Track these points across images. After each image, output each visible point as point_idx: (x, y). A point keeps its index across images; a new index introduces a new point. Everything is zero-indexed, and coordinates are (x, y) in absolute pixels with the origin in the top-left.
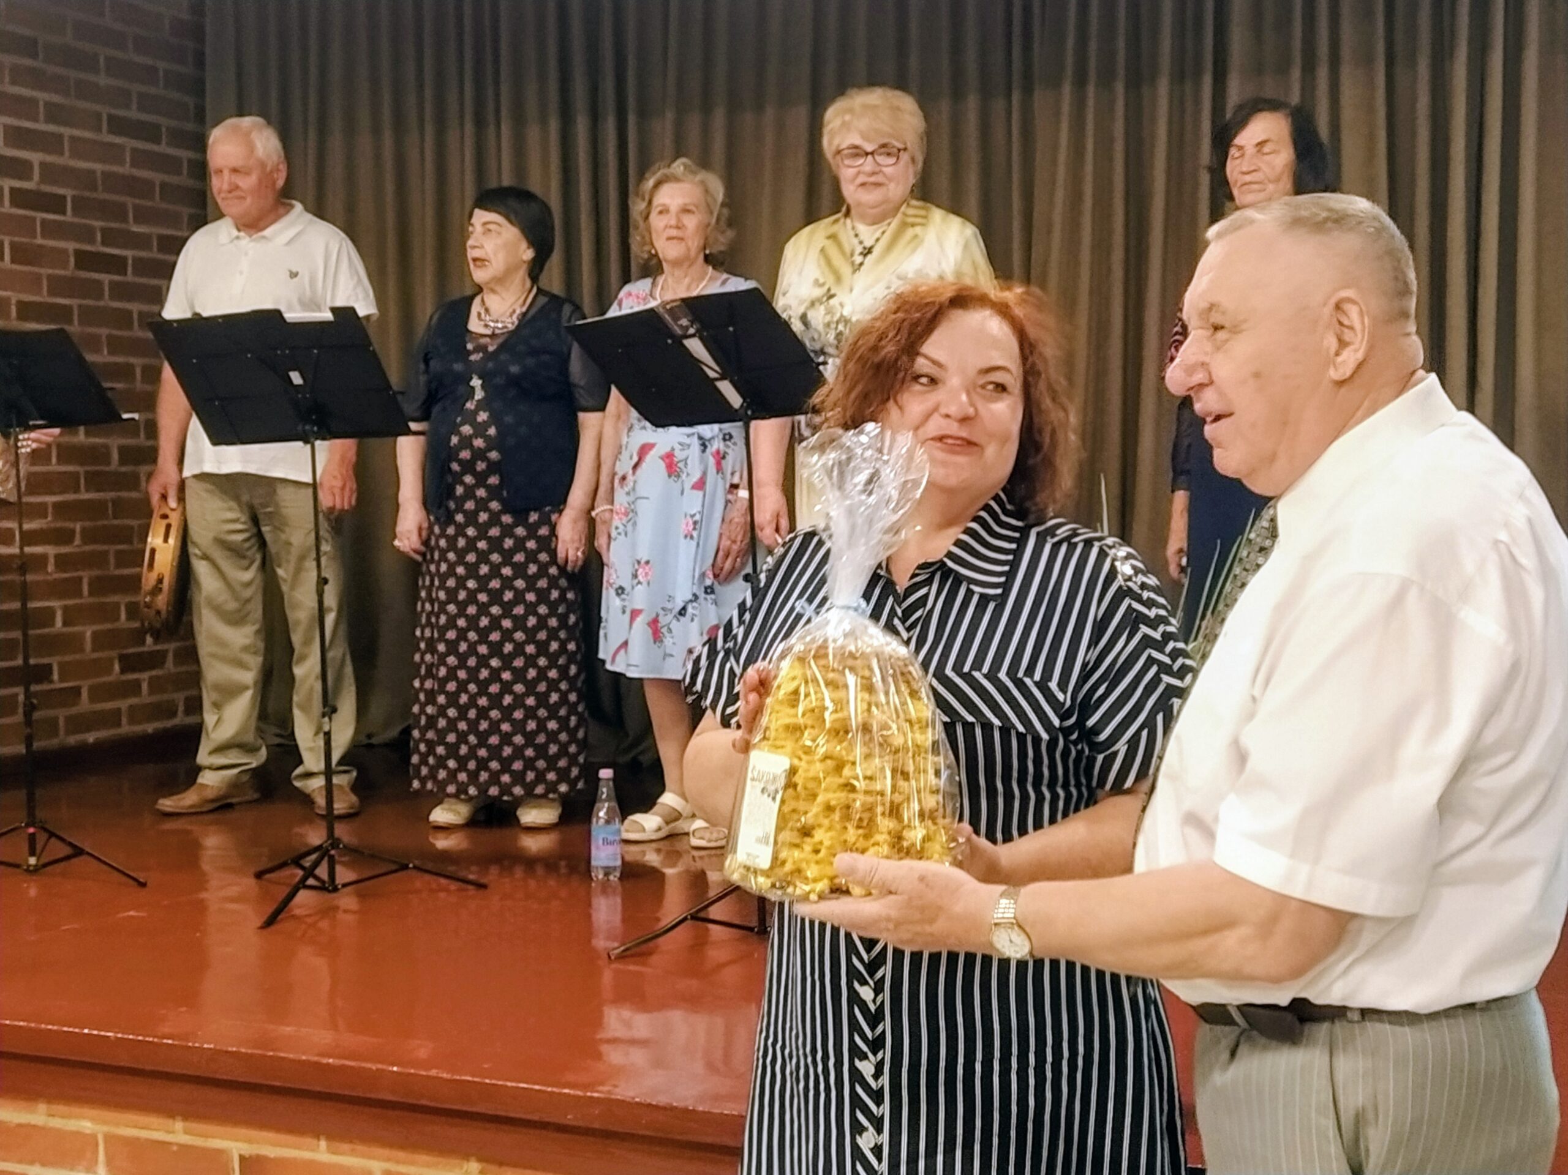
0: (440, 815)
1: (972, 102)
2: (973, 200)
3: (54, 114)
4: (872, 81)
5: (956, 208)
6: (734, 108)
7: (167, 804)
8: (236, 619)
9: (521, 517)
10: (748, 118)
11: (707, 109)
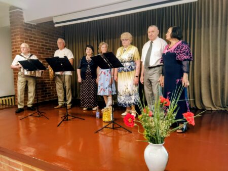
0: (84, 109)
1: (136, 37)
2: (136, 45)
3: (50, 41)
4: (126, 32)
5: (135, 46)
6: (113, 38)
7: (55, 108)
8: (60, 89)
9: (92, 79)
10: (115, 40)
11: (111, 39)
